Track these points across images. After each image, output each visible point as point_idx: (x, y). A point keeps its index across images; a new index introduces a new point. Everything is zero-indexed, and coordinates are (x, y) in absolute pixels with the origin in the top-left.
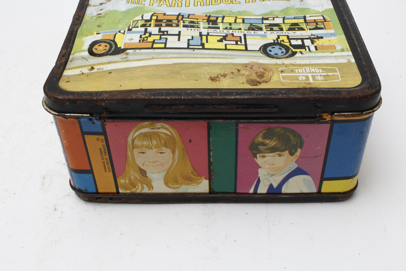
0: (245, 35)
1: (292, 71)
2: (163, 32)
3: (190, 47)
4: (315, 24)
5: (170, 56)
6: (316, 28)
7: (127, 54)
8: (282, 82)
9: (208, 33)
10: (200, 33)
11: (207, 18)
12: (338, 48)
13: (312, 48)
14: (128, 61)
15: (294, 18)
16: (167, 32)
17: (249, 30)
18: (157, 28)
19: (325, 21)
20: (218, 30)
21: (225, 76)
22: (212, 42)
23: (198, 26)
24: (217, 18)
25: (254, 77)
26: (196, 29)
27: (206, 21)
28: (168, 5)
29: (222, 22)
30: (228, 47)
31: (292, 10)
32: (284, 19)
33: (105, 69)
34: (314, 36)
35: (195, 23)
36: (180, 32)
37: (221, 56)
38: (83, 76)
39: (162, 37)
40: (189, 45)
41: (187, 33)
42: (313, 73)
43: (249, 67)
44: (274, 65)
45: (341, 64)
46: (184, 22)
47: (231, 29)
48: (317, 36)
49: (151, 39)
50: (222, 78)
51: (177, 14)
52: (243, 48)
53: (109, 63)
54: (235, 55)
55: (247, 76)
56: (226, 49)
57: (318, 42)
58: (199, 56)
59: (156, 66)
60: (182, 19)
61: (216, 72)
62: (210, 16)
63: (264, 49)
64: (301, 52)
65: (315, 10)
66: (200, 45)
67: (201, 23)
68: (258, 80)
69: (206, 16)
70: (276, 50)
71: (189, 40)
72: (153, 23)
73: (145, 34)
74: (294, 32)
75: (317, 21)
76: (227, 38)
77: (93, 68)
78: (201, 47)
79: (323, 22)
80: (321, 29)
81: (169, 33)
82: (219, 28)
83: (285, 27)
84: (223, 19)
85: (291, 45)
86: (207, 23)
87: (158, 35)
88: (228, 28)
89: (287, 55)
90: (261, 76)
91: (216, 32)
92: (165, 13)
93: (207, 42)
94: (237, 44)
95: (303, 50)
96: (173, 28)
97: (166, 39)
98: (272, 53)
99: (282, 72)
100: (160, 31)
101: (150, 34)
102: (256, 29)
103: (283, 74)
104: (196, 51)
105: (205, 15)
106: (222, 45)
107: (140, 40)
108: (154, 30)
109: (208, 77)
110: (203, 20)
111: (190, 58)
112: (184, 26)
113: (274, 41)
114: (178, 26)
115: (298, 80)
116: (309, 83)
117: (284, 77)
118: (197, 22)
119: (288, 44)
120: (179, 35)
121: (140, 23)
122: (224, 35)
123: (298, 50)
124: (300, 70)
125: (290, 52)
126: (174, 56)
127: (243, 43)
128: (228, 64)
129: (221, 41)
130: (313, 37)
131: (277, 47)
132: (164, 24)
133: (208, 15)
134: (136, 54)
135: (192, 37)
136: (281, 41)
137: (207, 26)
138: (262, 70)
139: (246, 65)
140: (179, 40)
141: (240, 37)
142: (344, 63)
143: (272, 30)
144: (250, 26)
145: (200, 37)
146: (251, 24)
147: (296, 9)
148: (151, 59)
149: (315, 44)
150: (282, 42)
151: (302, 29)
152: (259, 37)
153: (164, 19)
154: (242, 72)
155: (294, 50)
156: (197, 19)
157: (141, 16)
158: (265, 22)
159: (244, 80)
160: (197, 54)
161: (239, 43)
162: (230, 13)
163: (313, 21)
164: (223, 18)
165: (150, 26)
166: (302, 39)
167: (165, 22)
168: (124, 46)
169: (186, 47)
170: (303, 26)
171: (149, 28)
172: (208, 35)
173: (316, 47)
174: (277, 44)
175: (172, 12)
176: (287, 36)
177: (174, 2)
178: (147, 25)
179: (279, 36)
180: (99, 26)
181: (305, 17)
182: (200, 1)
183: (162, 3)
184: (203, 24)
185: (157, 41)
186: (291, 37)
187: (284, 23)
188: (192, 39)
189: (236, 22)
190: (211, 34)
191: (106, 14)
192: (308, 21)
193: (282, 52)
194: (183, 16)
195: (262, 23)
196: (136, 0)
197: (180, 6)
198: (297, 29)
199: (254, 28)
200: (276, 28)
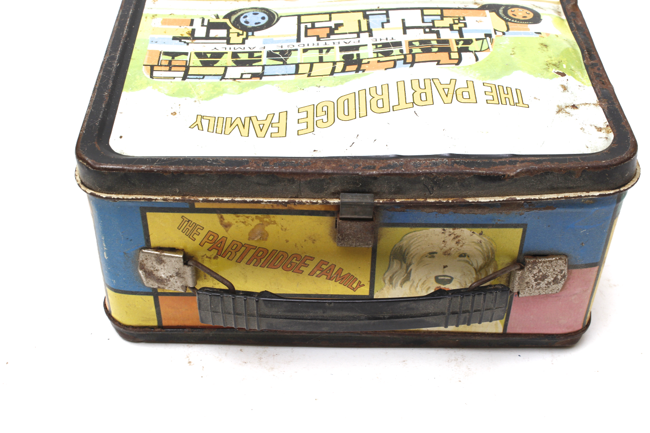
0: (299, 40)
2: (431, 32)
3: (385, 12)
4: (173, 63)
6: (174, 55)
7: (476, 4)
9: (359, 37)
10: (371, 35)
11: (363, 67)
12: (158, 20)
13: (197, 25)
15: (204, 76)
16: (425, 32)
17: (290, 51)
18: (443, 37)
19: (152, 67)
20: (343, 45)
22: (350, 23)
23: (377, 48)
24: (343, 71)
26: (379, 42)
27: (364, 61)
28: (436, 80)
29: (335, 63)
30: (327, 17)
31: (202, 93)
32: (223, 77)
34: (185, 42)
35: (381, 53)
36: (405, 33)
39: (431, 24)
40: (387, 14)
41: (392, 32)
46: (401, 51)
47: (321, 50)
48: (180, 41)
49: (448, 21)
51: (417, 65)
52: (303, 19)
56: (330, 14)
57: (184, 31)
60: (405, 55)
62: (357, 71)
63: (272, 19)
64: (217, 18)
65: (159, 90)
66: (370, 16)
67: (371, 56)
69: (364, 71)
70: (255, 19)
71: (388, 21)
72: (454, 48)
73: (460, 28)
74: (215, 51)
75: (168, 68)
76: (328, 31)
78: (368, 13)
79: (158, 65)
80: (166, 54)
81: (422, 30)
82: (342, 49)
83: (227, 60)
84: (334, 69)
85: (228, 28)
86: (361, 58)
87: (438, 27)
88: (325, 51)
89: (239, 13)
91: (346, 41)
92: (438, 64)
93: (359, 22)
94: (313, 24)
95: (214, 21)
96: (417, 39)
97: (423, 21)
98: (262, 14)
100: (438, 33)
101: (451, 27)
102: (278, 53)
104: (374, 7)
105: (366, 72)
106: (336, 19)
107: (464, 19)
108: (449, 35)
110: (369, 63)
112: (398, 44)
113: (253, 35)
114: (410, 43)
118: (380, 55)
119: (233, 30)
120: (405, 29)
121: (475, 46)
122: (332, 37)
123: (221, 20)
125: (234, 18)
127: (303, 26)
129: (338, 26)
130: (187, 41)
131: (251, 25)
132: (434, 43)
133: (360, 72)
134: (463, 3)
135: (383, 27)
136: (242, 34)
137: (361, 51)
140: (403, 20)
141: (306, 36)
143: (251, 54)
144: (286, 59)
145: (371, 27)
146: (285, 63)
147: (192, 97)
149: (190, 28)
150: (241, 32)
151: (199, 55)
152: (275, 39)
153: (436, 52)
155: (227, 21)
156: (379, 61)
157: (480, 59)
158: (257, 70)
160: (373, 4)
161: (309, 26)
162: (322, 84)
163: (173, 69)
164: (333, 73)
165: (457, 42)
166: (207, 37)
167: (433, 46)
168: (485, 13)
169: (390, 12)
170: (196, 61)
171: (458, 38)
172: (358, 34)
173: (192, 24)
174: (249, 30)
175: (425, 70)
176: (228, 43)
177: (428, 90)
178: (461, 42)
179: (243, 43)
180: (546, 46)
181: (184, 78)
182: (377, 97)
183: (451, 87)
184: (367, 53)
185: (439, 18)
186: (225, 41)
187: (226, 68)
188: (383, 24)
189: (312, 64)
190: (356, 35)
191: (547, 69)
192: (184, 69)
193: (246, 17)
194: (405, 63)
195: (263, 67)
196: (504, 96)
197: (415, 82)
198: (209, 55)
199: (281, 56)
200: (244, 57)
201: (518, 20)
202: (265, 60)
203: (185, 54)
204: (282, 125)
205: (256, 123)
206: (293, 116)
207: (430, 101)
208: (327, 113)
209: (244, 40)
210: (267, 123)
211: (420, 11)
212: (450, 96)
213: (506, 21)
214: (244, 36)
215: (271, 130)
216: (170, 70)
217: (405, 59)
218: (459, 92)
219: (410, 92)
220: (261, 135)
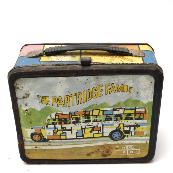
0: (103, 125)
1: (121, 148)
2: (64, 128)
3: (78, 138)
4: (139, 115)
5: (69, 144)
6: (139, 119)
7: (50, 142)
8: (116, 155)
9: (85, 126)
10: (82, 127)
11: (83, 113)
12: (145, 134)
13: (133, 134)
14: (51, 146)
15: (130, 109)
16: (65, 128)
17: (105, 121)
18: (60, 126)
19: (145, 113)
20: (90, 123)
21: (93, 153)
22: (88, 134)
23: (80, 121)
24: (90, 111)
25: (105, 153)
26: (79, 124)
27: (83, 116)
28: (63, 106)
29: (92, 115)
30: (95, 136)
31: (130, 102)
32: (125, 109)
33: (42, 148)
34: (136, 124)
35: (79, 119)
36: (71, 127)
37: (92, 142)
38: (33, 150)
39: (64, 131)
40: (77, 136)
41: (76, 128)
42: (130, 149)
43: (103, 147)
44: (114, 144)
45: (143, 144)
46: (73, 119)
47: (96, 121)
48: (138, 125)
49: (59, 133)
50: (92, 154)
51: (68, 113)
52: (102, 135)
53: (43, 146)
54: (97, 141)
55: (102, 152)
56: (94, 137)
57: (138, 129)
58: (82, 143)
59: (64, 149)
60: (72, 118)
61: (89, 151)
62: (86, 111)
63: (111, 135)
64: (127, 136)
65: (142, 102)
66: (82, 135)
67: (81, 118)
68: (106, 154)
69: (84, 111)
70: (116, 135)
71: (76, 133)
72: (57, 121)
73: (55, 130)
74: (127, 121)
75: (141, 112)
77: (36, 147)
78: (82, 137)
79: (144, 113)
80: (141, 119)
81: (67, 129)
82: (90, 121)
83: (124, 117)
84: (92, 113)
85: (124, 131)
86: (84, 117)
87: (61, 130)
88: (95, 121)
89: (121, 138)
90: (107, 151)
91: (89, 125)
92: (62, 113)
93: (85, 133)
94: (99, 133)
95: (128, 134)
96: (68, 125)
97: (66, 133)
98: (114, 137)
99: (117, 149)
100: (62, 128)
101: (58, 130)
102: (109, 120)
103: (117, 150)
104: (81, 140)
105: (83, 111)
106: (92, 134)
107: (54, 134)
108: (58, 126)
109: (86, 154)
110: (82, 115)
111: (78, 144)
112: (74, 123)
113: (117, 128)
114: (70, 123)
115: (122, 153)
116: (126, 155)
117: (117, 152)
118: (79, 118)
119: (122, 130)
120: (71, 130)
121: (51, 121)
122: (93, 127)
123: (126, 135)
124: (124, 148)
125: (122, 136)
126: (71, 143)
127: (102, 132)
128: (94, 146)
129: (91, 132)
130: (136, 125)
131: (117, 133)
132: (63, 123)
133: (85, 110)
134: (54, 142)
135: (78, 130)
136: (120, 128)
137: (84, 120)
138: (109, 148)
139: (102, 146)
140: (72, 134)
141: (101, 127)
142: (144, 144)
143: (117, 120)
144: (106, 117)
145: (81, 130)
146: (107, 115)
147: (133, 100)
148: (61, 145)
149: (135, 131)
150: (120, 129)
151: (132, 119)
152: (110, 126)
153: (63, 118)
154: (100, 150)
155: (125, 134)
156: (79, 115)
157: (50, 116)
158: (115, 112)
159: (100, 154)
160: (81, 142)
161: (100, 131)
162: (96, 106)
163: (139, 112)
164: (93, 111)
165: (56, 124)
166: (130, 127)
167: (63, 121)
168: (47, 137)
169: (75, 138)
170: (133, 116)
171: (56, 125)
172: (85, 128)
173: (135, 132)
174: (118, 130)
175: (66, 111)
176: (124, 124)
177: (66, 102)
178: (55, 123)
179: (119, 124)
180: (30, 122)
181: (136, 108)
182: (80, 99)
183: (59, 103)
184: (82, 120)
185: (61, 135)
186: (125, 125)
187: (124, 113)
188: (78, 132)
189: (99, 115)
190: (86, 127)
191: (31, 112)
192: (136, 112)
193: (119, 136)
194: (72, 114)
195: (113, 114)
196: (44, 100)
197: (69, 105)
198: (129, 119)
199: (108, 119)
200: (119, 118)
201: (38, 134)
202: (113, 116)
203: (136, 119)
204: (107, 89)
205: (114, 90)
206: (104, 93)
207: (65, 97)
208: (94, 93)
209: (119, 126)
210: (111, 90)
211: (67, 138)
212: (59, 100)
213: (41, 134)
214: (119, 127)
215: (109, 87)
216: (140, 111)
217: (72, 116)
218: (57, 101)
219: (71, 101)
220: (113, 85)
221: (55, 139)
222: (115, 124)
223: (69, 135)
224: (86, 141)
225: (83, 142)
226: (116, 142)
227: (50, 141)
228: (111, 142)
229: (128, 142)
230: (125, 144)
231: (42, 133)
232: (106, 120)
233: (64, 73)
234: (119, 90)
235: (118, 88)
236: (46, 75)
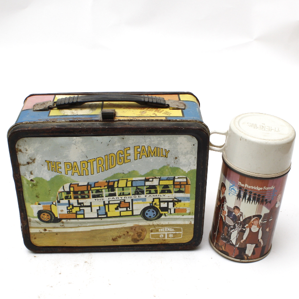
0: (132, 200)
1: (157, 231)
2: (80, 204)
4: (179, 186)
5: (88, 225)
6: (180, 191)
7: (63, 223)
8: (151, 239)
9: (109, 202)
10: (104, 202)
11: (106, 184)
12: (188, 211)
13: (172, 211)
14: (64, 228)
15: (167, 180)
16: (83, 203)
17: (135, 194)
18: (76, 200)
19: (187, 184)
20: (115, 197)
21: (120, 237)
22: (112, 212)
23: (102, 195)
24: (114, 182)
25: (136, 237)
26: (101, 198)
27: (106, 187)
28: (79, 175)
29: (118, 187)
30: (123, 214)
31: (167, 170)
32: (160, 179)
33: (53, 231)
35: (100, 192)
36: (91, 203)
37: (118, 223)
38: (41, 234)
39: (81, 208)
40: (98, 215)
41: (97, 203)
42: (169, 232)
43: (133, 229)
44: (148, 226)
45: (185, 225)
46: (92, 192)
47: (123, 195)
48: (178, 199)
49: (74, 211)
50: (118, 239)
51: (86, 184)
52: (130, 213)
53: (54, 228)
54: (126, 221)
55: (133, 236)
56: (120, 216)
57: (178, 205)
58: (105, 224)
59: (82, 232)
60: (91, 190)
61: (115, 234)
62: (109, 182)
63: (143, 213)
64: (165, 215)
65: (183, 171)
66: (104, 214)
67: (104, 191)
68: (138, 238)
69: (106, 182)
70: (150, 213)
71: (97, 210)
72: (72, 194)
73: (69, 206)
74: (164, 194)
75: (181, 183)
76: (121, 206)
77: (45, 230)
78: (105, 216)
79: (185, 185)
80: (182, 192)
81: (84, 205)
82: (115, 195)
83: (159, 189)
84: (118, 184)
85: (160, 208)
87: (78, 206)
89: (156, 217)
90: (139, 235)
91: (113, 199)
92: (78, 184)
93: (109, 211)
94: (127, 210)
95: (166, 212)
96: (86, 199)
97: (84, 210)
98: (147, 216)
99: (152, 231)
100: (78, 203)
101: (73, 207)
102: (140, 193)
103: (152, 233)
104: (103, 220)
106: (118, 213)
107: (68, 212)
108: (74, 202)
109: (111, 238)
111: (100, 225)
112: (94, 197)
113: (150, 204)
114: (89, 197)
115: (159, 237)
116: (165, 240)
117: (152, 236)
118: (100, 190)
119: (158, 207)
120: (90, 206)
121: (64, 195)
122: (119, 202)
123: (163, 213)
124: (162, 230)
125: (158, 215)
126: (91, 224)
127: (131, 209)
128: (122, 228)
129: (117, 209)
130: (175, 200)
131: (151, 210)
132: (80, 197)
133: (108, 180)
134: (68, 223)
135: (99, 207)
137: (108, 193)
138: (141, 231)
139: (131, 228)
140: (92, 211)
141: (129, 203)
142: (188, 225)
144: (136, 189)
145: (104, 207)
146: (137, 187)
147: (170, 167)
148: (78, 227)
149: (175, 207)
150: (155, 206)
151: (170, 192)
152: (141, 201)
153: (79, 191)
154: (130, 233)
155: (161, 212)
156: (101, 187)
157: (62, 187)
158: (147, 183)
159: (130, 239)
160: (104, 222)
161: (128, 208)
162: (122, 175)
164: (118, 181)
165: (71, 198)
166: (168, 202)
167: (80, 195)
168: (59, 216)
169: (97, 216)
170: (171, 188)
171: (70, 200)
172: (109, 204)
173: (175, 209)
174: (151, 207)
175: (83, 181)
176: (159, 199)
177: (82, 169)
178: (69, 197)
179: (154, 199)
180: (37, 196)
181: (174, 178)
182: (101, 165)
183: (74, 171)
184: (105, 192)
185: (78, 213)
186: (161, 200)
187: (159, 185)
188: (99, 209)
189: (126, 186)
190: (111, 202)
191: (37, 183)
192: (175, 183)
193: (154, 215)
194: (91, 185)
195: (145, 185)
196: (54, 166)
197: (87, 174)
198: (166, 192)
199: (138, 192)
200: (153, 190)
201: (46, 212)
202: (145, 189)
203: (175, 192)
204: (136, 153)
205: (145, 154)
206: (132, 157)
207: (82, 163)
208: (120, 158)
209: (153, 201)
210: (141, 154)
211: (86, 217)
212: (74, 166)
213: (51, 211)
214: (154, 203)
215: (139, 150)
216: (180, 182)
217: (91, 187)
218: (71, 168)
219: (89, 168)
220: (143, 147)
221: (70, 219)
222: (149, 199)
223: (88, 213)
224: (111, 221)
225: (107, 222)
226: (151, 223)
227: (63, 221)
228: (144, 223)
229: (166, 223)
230: (163, 226)
231: (53, 211)
232: (137, 193)
233: (80, 131)
234: (152, 154)
235: (151, 152)
236: (57, 134)
